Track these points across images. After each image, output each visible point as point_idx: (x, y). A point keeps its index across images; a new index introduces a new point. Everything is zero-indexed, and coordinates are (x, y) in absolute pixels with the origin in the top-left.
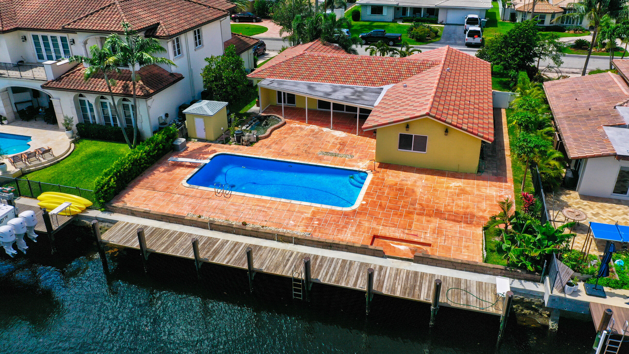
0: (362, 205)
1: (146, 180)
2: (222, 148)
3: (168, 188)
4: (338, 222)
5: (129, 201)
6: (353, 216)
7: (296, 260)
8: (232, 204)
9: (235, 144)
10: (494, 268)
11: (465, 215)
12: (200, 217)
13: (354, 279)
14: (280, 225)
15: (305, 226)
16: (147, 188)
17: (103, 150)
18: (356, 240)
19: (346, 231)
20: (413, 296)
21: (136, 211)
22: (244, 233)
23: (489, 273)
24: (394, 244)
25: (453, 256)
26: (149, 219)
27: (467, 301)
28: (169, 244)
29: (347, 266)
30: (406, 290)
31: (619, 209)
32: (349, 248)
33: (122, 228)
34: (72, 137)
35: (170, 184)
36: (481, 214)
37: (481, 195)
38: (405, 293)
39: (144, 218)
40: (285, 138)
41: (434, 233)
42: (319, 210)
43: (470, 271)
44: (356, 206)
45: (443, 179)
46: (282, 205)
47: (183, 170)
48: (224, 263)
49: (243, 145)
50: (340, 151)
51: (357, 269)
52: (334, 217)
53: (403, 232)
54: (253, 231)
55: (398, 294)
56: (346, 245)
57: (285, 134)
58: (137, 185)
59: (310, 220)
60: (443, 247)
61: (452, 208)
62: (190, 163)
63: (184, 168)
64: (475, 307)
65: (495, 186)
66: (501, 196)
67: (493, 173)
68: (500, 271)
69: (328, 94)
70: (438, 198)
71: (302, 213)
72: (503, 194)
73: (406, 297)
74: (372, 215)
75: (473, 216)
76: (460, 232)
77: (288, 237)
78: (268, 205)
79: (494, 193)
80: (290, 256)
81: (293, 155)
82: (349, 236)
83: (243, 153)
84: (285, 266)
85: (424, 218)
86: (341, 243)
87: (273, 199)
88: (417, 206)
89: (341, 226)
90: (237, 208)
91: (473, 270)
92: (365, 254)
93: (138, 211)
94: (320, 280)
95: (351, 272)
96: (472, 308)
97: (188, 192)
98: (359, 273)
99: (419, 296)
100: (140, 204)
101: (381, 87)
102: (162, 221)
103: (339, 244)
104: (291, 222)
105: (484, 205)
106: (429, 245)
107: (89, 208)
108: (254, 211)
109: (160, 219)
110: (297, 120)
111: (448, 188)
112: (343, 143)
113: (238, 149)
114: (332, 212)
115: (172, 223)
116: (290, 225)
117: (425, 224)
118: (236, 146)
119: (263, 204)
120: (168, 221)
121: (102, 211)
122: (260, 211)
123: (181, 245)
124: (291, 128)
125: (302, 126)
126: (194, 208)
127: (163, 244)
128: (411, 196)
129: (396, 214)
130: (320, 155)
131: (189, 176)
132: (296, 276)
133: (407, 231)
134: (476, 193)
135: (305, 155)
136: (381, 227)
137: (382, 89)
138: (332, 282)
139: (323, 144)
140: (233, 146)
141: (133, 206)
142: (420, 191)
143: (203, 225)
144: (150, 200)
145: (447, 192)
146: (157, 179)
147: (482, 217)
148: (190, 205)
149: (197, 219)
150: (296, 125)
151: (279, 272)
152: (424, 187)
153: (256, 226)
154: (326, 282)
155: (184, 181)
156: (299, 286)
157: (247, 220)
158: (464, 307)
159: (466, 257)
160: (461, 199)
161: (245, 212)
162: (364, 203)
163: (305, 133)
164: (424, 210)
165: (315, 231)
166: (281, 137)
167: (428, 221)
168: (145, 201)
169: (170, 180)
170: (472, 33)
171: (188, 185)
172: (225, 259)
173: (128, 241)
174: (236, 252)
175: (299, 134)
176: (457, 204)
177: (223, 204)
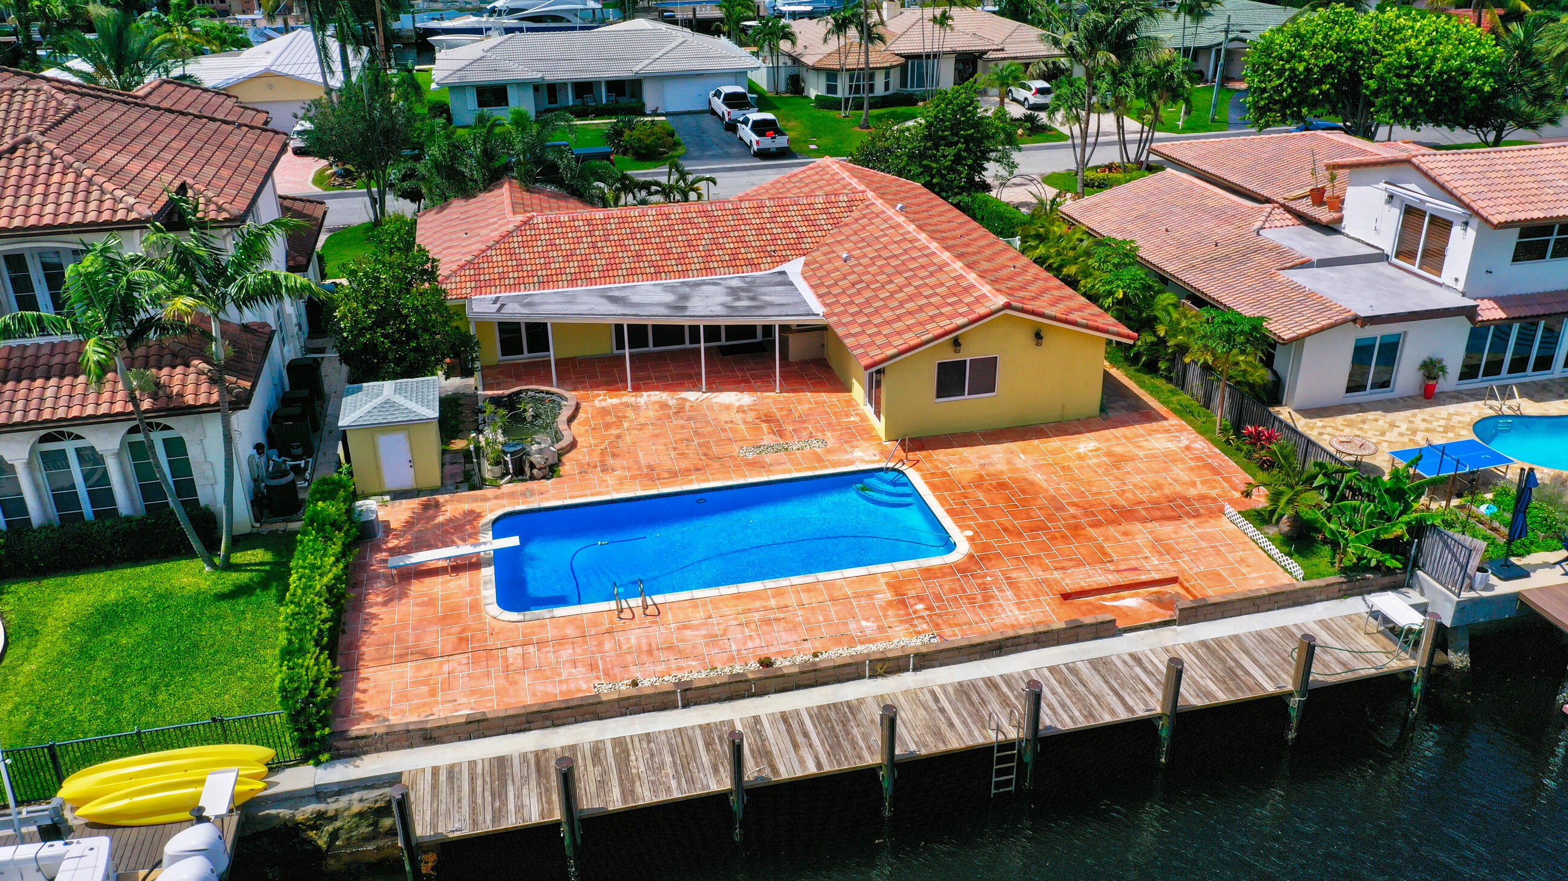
0: (970, 539)
1: (367, 639)
2: (485, 499)
3: (462, 640)
4: (964, 591)
5: (388, 709)
6: (981, 568)
7: (959, 705)
8: (685, 627)
9: (510, 482)
10: (1327, 585)
11: (1171, 501)
12: (635, 684)
13: (1115, 698)
14: (847, 640)
15: (902, 622)
16: (402, 658)
18: (1041, 617)
19: (1001, 605)
20: (1249, 689)
21: (439, 727)
22: (780, 687)
23: (1318, 598)
24: (1108, 601)
25: (1239, 585)
26: (485, 736)
27: (1343, 665)
28: (621, 780)
29: (1071, 678)
30: (1225, 682)
31: (1376, 420)
32: (1043, 638)
33: (435, 786)
35: (455, 629)
36: (1193, 492)
37: (1153, 456)
38: (1229, 690)
39: (470, 739)
40: (618, 437)
41: (1161, 554)
42: (897, 577)
43: (1285, 607)
44: (963, 548)
45: (1055, 443)
46: (803, 591)
47: (447, 581)
48: (812, 769)
49: (532, 478)
50: (781, 436)
51: (1098, 677)
52: (947, 583)
53: (1107, 571)
54: (805, 672)
55: (1222, 697)
56: (1036, 634)
57: (607, 426)
58: (359, 659)
59: (901, 606)
60: (1205, 575)
61: (1135, 494)
62: (449, 558)
63: (448, 577)
64: (1365, 670)
65: (1156, 431)
66: (1188, 448)
67: (1123, 407)
68: (1337, 587)
69: (677, 308)
70: (1090, 484)
71: (870, 595)
72: (1186, 443)
73: (1241, 695)
74: (1010, 553)
75: (1186, 499)
76: (1201, 536)
77: (898, 658)
78: (773, 602)
79: (1171, 446)
80: (937, 700)
81: (687, 472)
82: (1017, 613)
83: (555, 498)
84: (951, 725)
85: (1112, 530)
86: (1022, 632)
87: (770, 584)
88: (1072, 510)
89: (979, 597)
90: (703, 632)
91: (1291, 602)
92: (1077, 641)
93: (447, 726)
94: (1055, 728)
95: (1092, 688)
96: (1362, 673)
97: (533, 633)
98: (1107, 682)
99: (1259, 685)
100: (429, 706)
101: (778, 269)
102: (530, 730)
103: (1019, 637)
104: (864, 623)
105: (1179, 472)
106: (1174, 580)
107: (274, 767)
108: (753, 626)
109: (523, 727)
110: (596, 386)
111: (1081, 457)
112: (766, 416)
113: (532, 493)
114: (929, 573)
115: (564, 724)
116: (868, 632)
117: (1124, 541)
118: (519, 487)
119: (758, 604)
120: (549, 723)
121: (318, 764)
122: (767, 622)
123: (656, 768)
124: (604, 412)
125: (624, 399)
126: (593, 667)
127: (602, 784)
128: (1037, 493)
129: (1055, 538)
130: (750, 456)
131: (489, 593)
132: (992, 737)
133: (1111, 567)
134: (1141, 454)
135: (716, 465)
136: (1057, 575)
137: (783, 273)
138: (1083, 723)
139: (724, 430)
140: (507, 488)
141: (414, 718)
142: (1039, 477)
143: (661, 702)
144: (447, 685)
145: (1089, 466)
146: (404, 627)
147: (1202, 498)
148: (574, 663)
149: (633, 692)
150: (603, 400)
151: (954, 744)
152: (1038, 468)
153: (798, 660)
154: (1070, 726)
155: (494, 609)
156: (1010, 758)
157: (764, 653)
158: (1350, 676)
159: (1261, 582)
160: (1128, 473)
161: (736, 634)
162: (970, 533)
163: (651, 413)
164: (1093, 513)
165: (937, 626)
166: (605, 438)
167: (1125, 534)
168: (433, 693)
169: (444, 618)
170: (760, 127)
171: (514, 616)
172: (802, 761)
173: (497, 815)
174: (806, 735)
175: (642, 421)
176: (1135, 485)
177: (658, 634)
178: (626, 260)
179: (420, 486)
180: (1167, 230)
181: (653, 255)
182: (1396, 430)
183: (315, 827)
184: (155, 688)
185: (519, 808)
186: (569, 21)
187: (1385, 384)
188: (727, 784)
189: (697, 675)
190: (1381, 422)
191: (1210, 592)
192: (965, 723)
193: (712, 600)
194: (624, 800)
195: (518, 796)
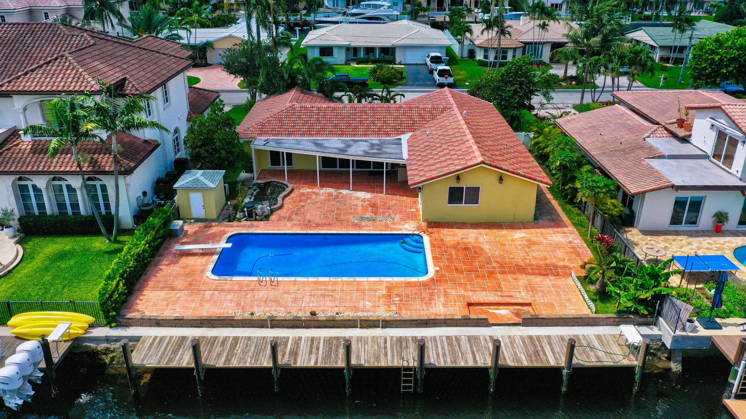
0: (437, 271)
1: (154, 279)
2: (232, 226)
3: (190, 284)
4: (421, 295)
5: (147, 309)
6: (434, 286)
7: (395, 347)
8: (286, 293)
9: (246, 220)
10: (607, 318)
11: (547, 267)
12: (252, 314)
13: (471, 355)
14: (356, 309)
15: (385, 305)
16: (162, 289)
17: (68, 248)
18: (452, 312)
19: (435, 304)
20: (542, 362)
21: (163, 320)
22: (317, 326)
23: (601, 324)
24: (492, 310)
25: (559, 312)
26: (182, 327)
27: (598, 358)
28: (228, 354)
29: (455, 343)
30: (531, 357)
31: (682, 240)
32: (448, 322)
33: (152, 344)
34: (15, 236)
35: (190, 279)
36: (561, 263)
37: (550, 244)
38: (532, 361)
39: (176, 327)
40: (303, 206)
41: (528, 291)
42: (392, 284)
43: (582, 326)
44: (431, 274)
45: (504, 232)
46: (346, 284)
47: (197, 259)
48: (312, 364)
49: (256, 220)
50: (375, 214)
51: (468, 345)
52: (414, 290)
53: (497, 295)
54: (328, 320)
55: (525, 363)
56: (445, 319)
57: (300, 201)
58: (147, 287)
59: (388, 298)
60: (545, 304)
61: (530, 261)
62: (203, 249)
63: (198, 257)
64: (608, 362)
65: (559, 232)
66: (570, 242)
67: (548, 219)
68: (612, 320)
69: (343, 151)
70: (511, 253)
71: (376, 291)
72: (571, 239)
73: (535, 365)
74: (453, 280)
75: (556, 267)
76: (553, 286)
77: (374, 321)
78: (330, 287)
79: (562, 240)
80: (385, 342)
81: (324, 225)
82: (441, 308)
83: (261, 230)
84: (386, 355)
85: (509, 277)
86: (438, 318)
87: (332, 279)
88: (494, 264)
89: (427, 299)
90: (293, 296)
91: (586, 324)
92: (467, 326)
93: (166, 320)
94: (434, 364)
95: (463, 349)
96: (606, 364)
97: (220, 286)
98: (471, 347)
99: (548, 361)
100: (164, 310)
101: (398, 137)
102: (202, 327)
103: (436, 319)
104: (367, 303)
105: (560, 254)
106: (529, 304)
107: (92, 326)
108: (316, 297)
109: (199, 325)
111: (513, 240)
112: (373, 204)
113: (253, 226)
114: (409, 284)
115: (217, 327)
116: (367, 307)
117: (513, 283)
118: (249, 223)
119: (323, 287)
120: (210, 325)
121: (111, 327)
122: (324, 296)
123: (245, 352)
124: (303, 194)
125: (314, 190)
126: (238, 304)
127: (219, 355)
128: (481, 254)
129: (479, 276)
130: (356, 221)
131: (211, 266)
132: (405, 364)
133: (499, 293)
134: (545, 242)
135: (338, 224)
136: (470, 294)
137: (400, 139)
138: (449, 364)
139: (351, 209)
140: (244, 223)
141: (155, 314)
142: (487, 247)
143: (261, 324)
144: (175, 302)
145: (515, 245)
146: (170, 276)
147: (565, 267)
148: (231, 301)
149: (250, 317)
150: (306, 190)
151: (383, 364)
152: (489, 242)
153: (329, 314)
154: (442, 364)
155: (209, 273)
156: (410, 375)
157: (314, 309)
158: (599, 364)
159: (573, 311)
160: (533, 251)
161: (307, 299)
162: (438, 269)
163: (323, 197)
164: (504, 268)
165: (400, 309)
166: (297, 206)
167: (515, 279)
168: (168, 305)
169: (188, 274)
170: (442, 73)
171: (216, 277)
172: (309, 360)
173: (170, 360)
174: (318, 349)
175: (317, 200)
176: (533, 257)
177: (273, 294)
178: (330, 127)
179: (207, 218)
180: (601, 134)
181: (343, 126)
182: (690, 246)
183: (105, 354)
184: (65, 287)
185: (180, 359)
186: (384, 20)
187: (694, 223)
188: (271, 365)
189: (281, 313)
190: (684, 242)
191: (544, 312)
192: (393, 356)
193: (304, 283)
194: (225, 363)
195: (183, 354)
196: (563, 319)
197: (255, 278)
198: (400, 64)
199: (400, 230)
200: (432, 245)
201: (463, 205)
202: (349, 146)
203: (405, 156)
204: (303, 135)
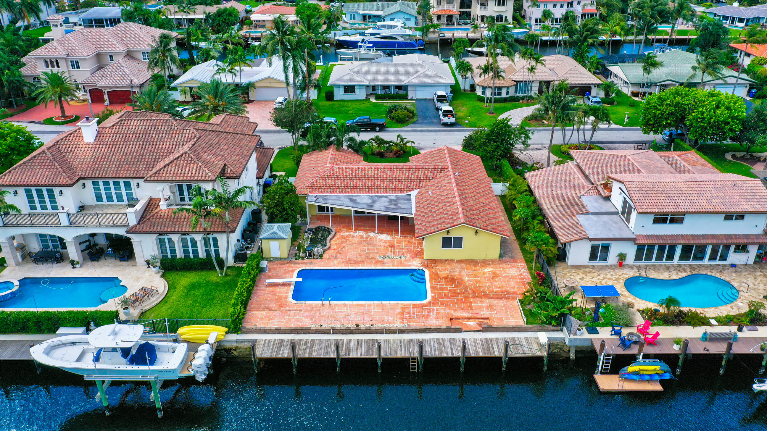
0: (433, 297)
2: (299, 264)
3: (280, 306)
4: (422, 312)
5: (257, 323)
6: (431, 307)
7: (406, 345)
8: (340, 312)
10: (533, 327)
11: (503, 293)
12: (321, 326)
13: (450, 350)
14: (383, 322)
15: (400, 319)
16: (264, 309)
18: (441, 324)
19: (431, 318)
20: (491, 354)
21: (269, 330)
22: (360, 333)
23: (530, 330)
24: (465, 322)
25: (506, 323)
26: (280, 334)
27: (523, 351)
28: (310, 350)
29: (441, 342)
30: (485, 351)
32: (438, 330)
33: (264, 344)
35: (279, 303)
36: (512, 290)
37: (508, 276)
38: (485, 353)
39: (276, 334)
40: (344, 247)
41: (488, 309)
42: (405, 306)
43: (518, 332)
44: (429, 298)
45: (478, 267)
46: (376, 306)
48: (359, 356)
49: (314, 258)
50: (393, 253)
51: (449, 344)
52: (418, 309)
53: (468, 312)
54: (367, 330)
55: (481, 355)
56: (436, 328)
57: (342, 243)
59: (402, 315)
60: (497, 319)
61: (493, 289)
62: (282, 282)
63: (281, 288)
64: (529, 354)
65: (515, 267)
66: (521, 275)
67: (509, 257)
68: (536, 328)
69: (370, 206)
70: (481, 283)
71: (394, 310)
72: (521, 272)
73: (487, 355)
74: (442, 303)
75: (508, 293)
76: (504, 306)
77: (394, 329)
78: (366, 308)
79: (516, 273)
80: (401, 343)
81: (359, 262)
82: (434, 321)
83: (318, 266)
84: (401, 350)
85: (478, 300)
86: (432, 327)
87: (368, 302)
88: (469, 291)
89: (426, 315)
90: (344, 314)
91: (520, 331)
92: (449, 332)
93: (271, 330)
94: (429, 356)
95: (446, 346)
96: (527, 355)
97: (299, 307)
98: (451, 345)
99: (494, 353)
100: (268, 323)
101: (409, 193)
102: (292, 334)
103: (431, 329)
104: (390, 318)
105: (512, 283)
106: (488, 319)
107: (226, 334)
108: (358, 314)
109: (290, 333)
110: (343, 228)
111: (484, 273)
112: (392, 245)
113: (312, 263)
114: (415, 306)
115: (300, 334)
116: (390, 321)
117: (480, 304)
118: (309, 261)
119: (362, 308)
120: (297, 333)
121: (238, 334)
122: (363, 314)
123: (319, 349)
124: (343, 237)
125: (351, 233)
126: (312, 319)
127: (305, 350)
128: (462, 284)
129: (458, 300)
130: (381, 259)
131: (291, 294)
132: (412, 356)
133: (470, 311)
134: (504, 274)
135: (369, 261)
136: (453, 312)
137: (410, 195)
138: (437, 356)
139: (377, 249)
140: (306, 261)
141: (263, 326)
142: (466, 279)
143: (326, 332)
144: (273, 319)
145: (484, 277)
146: (266, 300)
147: (514, 293)
148: (307, 317)
149: (320, 328)
150: (345, 233)
151: (399, 355)
152: (468, 275)
153: (367, 326)
154: (433, 356)
155: (290, 299)
156: (415, 362)
157: (357, 322)
158: (523, 355)
159: (514, 323)
160: (495, 281)
161: (353, 316)
162: (433, 295)
163: (357, 239)
164: (475, 294)
165: (410, 322)
166: (340, 247)
167: (481, 302)
168: (269, 320)
169: (277, 299)
171: (295, 302)
172: (357, 353)
173: (277, 354)
174: (361, 347)
175: (353, 242)
176: (495, 286)
177: (331, 312)
178: (360, 186)
179: (282, 257)
180: (553, 191)
181: (369, 184)
182: (599, 277)
183: (235, 350)
184: (202, 308)
185: (283, 353)
186: (397, 39)
187: (605, 259)
188: (335, 356)
189: (338, 326)
190: (595, 274)
191: (496, 324)
192: (405, 351)
193: (350, 305)
194: (309, 355)
195: (283, 350)
196: (506, 328)
197: (320, 302)
198: (412, 99)
199: (410, 265)
200: (431, 278)
201: (452, 248)
202: (374, 202)
203: (414, 212)
204: (341, 192)
